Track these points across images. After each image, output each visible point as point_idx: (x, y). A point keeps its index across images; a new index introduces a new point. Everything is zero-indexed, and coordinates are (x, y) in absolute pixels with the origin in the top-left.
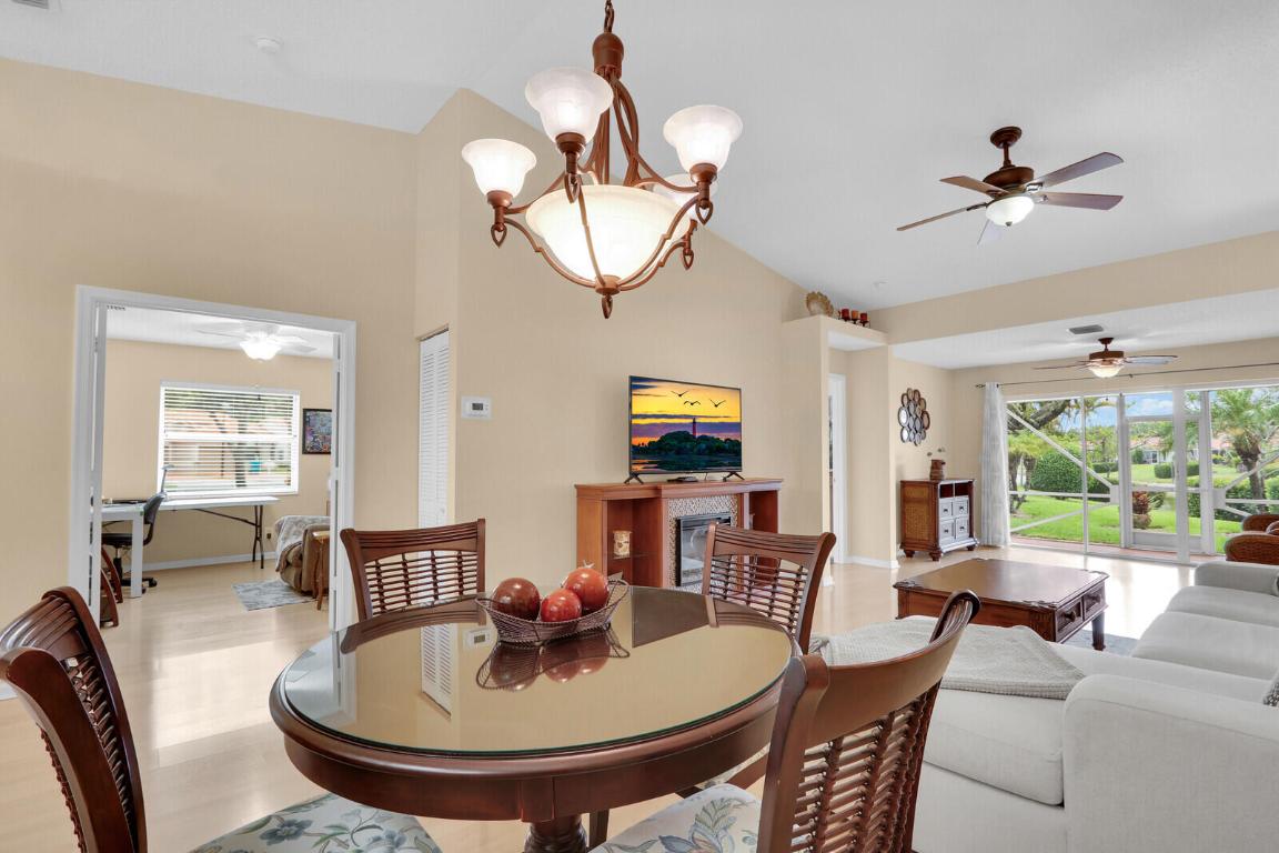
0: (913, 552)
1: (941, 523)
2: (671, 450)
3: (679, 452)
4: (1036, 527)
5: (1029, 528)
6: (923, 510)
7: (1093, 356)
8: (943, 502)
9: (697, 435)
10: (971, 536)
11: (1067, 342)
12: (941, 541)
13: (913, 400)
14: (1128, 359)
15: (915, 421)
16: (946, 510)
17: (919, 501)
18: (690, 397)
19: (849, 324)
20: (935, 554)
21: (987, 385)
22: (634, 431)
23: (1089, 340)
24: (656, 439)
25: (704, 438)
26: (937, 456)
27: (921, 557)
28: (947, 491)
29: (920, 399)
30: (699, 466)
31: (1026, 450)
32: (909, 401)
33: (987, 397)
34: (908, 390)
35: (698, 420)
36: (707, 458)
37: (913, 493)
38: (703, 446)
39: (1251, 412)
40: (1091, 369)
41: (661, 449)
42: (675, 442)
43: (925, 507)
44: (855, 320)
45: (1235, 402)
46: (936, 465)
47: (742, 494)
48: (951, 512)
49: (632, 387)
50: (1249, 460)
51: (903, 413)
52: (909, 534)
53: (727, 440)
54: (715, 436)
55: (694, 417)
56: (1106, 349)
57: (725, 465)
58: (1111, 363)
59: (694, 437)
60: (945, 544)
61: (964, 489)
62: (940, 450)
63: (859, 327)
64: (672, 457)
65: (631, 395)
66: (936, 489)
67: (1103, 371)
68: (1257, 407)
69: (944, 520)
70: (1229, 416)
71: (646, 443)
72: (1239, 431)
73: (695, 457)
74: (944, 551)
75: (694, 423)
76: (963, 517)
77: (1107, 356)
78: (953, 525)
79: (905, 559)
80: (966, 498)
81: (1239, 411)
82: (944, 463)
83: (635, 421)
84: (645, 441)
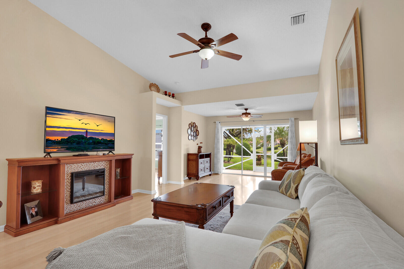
0: (191, 178)
1: (199, 168)
2: (74, 143)
3: (78, 143)
4: (233, 166)
5: (231, 167)
6: (194, 163)
7: (243, 114)
8: (201, 160)
9: (88, 137)
10: (210, 171)
11: (236, 109)
12: (199, 173)
13: (193, 126)
14: (251, 115)
15: (193, 133)
16: (202, 163)
17: (193, 160)
18: (85, 121)
19: (167, 97)
20: (197, 178)
21: (217, 122)
22: (48, 133)
23: (241, 109)
24: (66, 138)
25: (90, 138)
26: (200, 145)
27: (193, 179)
28: (202, 157)
29: (196, 126)
30: (89, 149)
31: (232, 143)
32: (192, 126)
33: (216, 126)
34: (191, 122)
35: (88, 131)
36: (93, 146)
37: (191, 158)
38: (91, 141)
39: (283, 133)
40: (242, 118)
41: (68, 142)
42: (76, 139)
43: (195, 162)
44: (169, 96)
45: (280, 130)
46: (200, 148)
47: (111, 161)
48: (203, 164)
49: (47, 113)
50: (283, 146)
51: (189, 131)
52: (190, 172)
53: (102, 139)
54: (97, 137)
56: (246, 112)
57: (101, 149)
58: (247, 116)
59: (87, 137)
60: (201, 174)
61: (208, 156)
62: (201, 143)
63: (171, 99)
64: (75, 145)
65: (46, 116)
66: (198, 156)
67: (245, 119)
68: (285, 132)
69: (201, 166)
70: (279, 134)
72: (281, 139)
73: (87, 146)
74: (200, 177)
75: (87, 132)
76: (208, 165)
77: (246, 114)
78: (204, 168)
79: (188, 180)
80: (209, 159)
81: (281, 133)
82: (202, 147)
83: (47, 129)
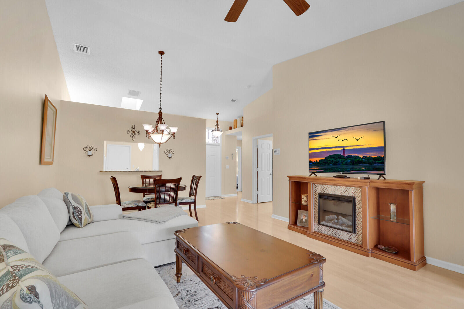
2: (331, 163)
3: (335, 164)
9: (346, 155)
18: (342, 137)
22: (311, 156)
24: (323, 159)
25: (348, 157)
35: (345, 148)
36: (351, 166)
38: (349, 161)
41: (325, 163)
42: (333, 160)
49: (310, 137)
53: (364, 157)
54: (357, 155)
55: (344, 147)
57: (363, 170)
59: (344, 156)
64: (332, 166)
65: (309, 140)
71: (318, 161)
73: (344, 167)
75: (344, 150)
83: (311, 152)
84: (318, 159)
